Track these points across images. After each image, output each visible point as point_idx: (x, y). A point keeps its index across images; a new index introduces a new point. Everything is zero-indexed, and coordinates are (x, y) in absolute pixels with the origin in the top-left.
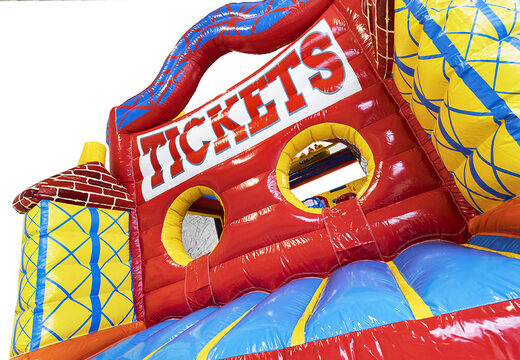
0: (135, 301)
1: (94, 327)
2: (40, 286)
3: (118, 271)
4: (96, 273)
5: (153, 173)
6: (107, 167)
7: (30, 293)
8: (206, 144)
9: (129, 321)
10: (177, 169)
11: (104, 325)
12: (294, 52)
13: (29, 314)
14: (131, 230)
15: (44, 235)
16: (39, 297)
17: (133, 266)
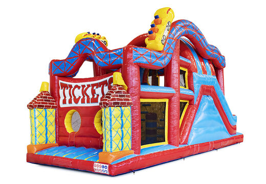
0: (56, 138)
1: (46, 142)
2: (36, 131)
3: (52, 128)
4: (46, 129)
5: (63, 98)
6: (49, 91)
7: (34, 132)
8: (80, 97)
9: (54, 142)
10: (70, 102)
11: (48, 143)
12: (106, 80)
13: (34, 137)
14: (56, 116)
15: (35, 119)
16: (36, 134)
17: (56, 127)
